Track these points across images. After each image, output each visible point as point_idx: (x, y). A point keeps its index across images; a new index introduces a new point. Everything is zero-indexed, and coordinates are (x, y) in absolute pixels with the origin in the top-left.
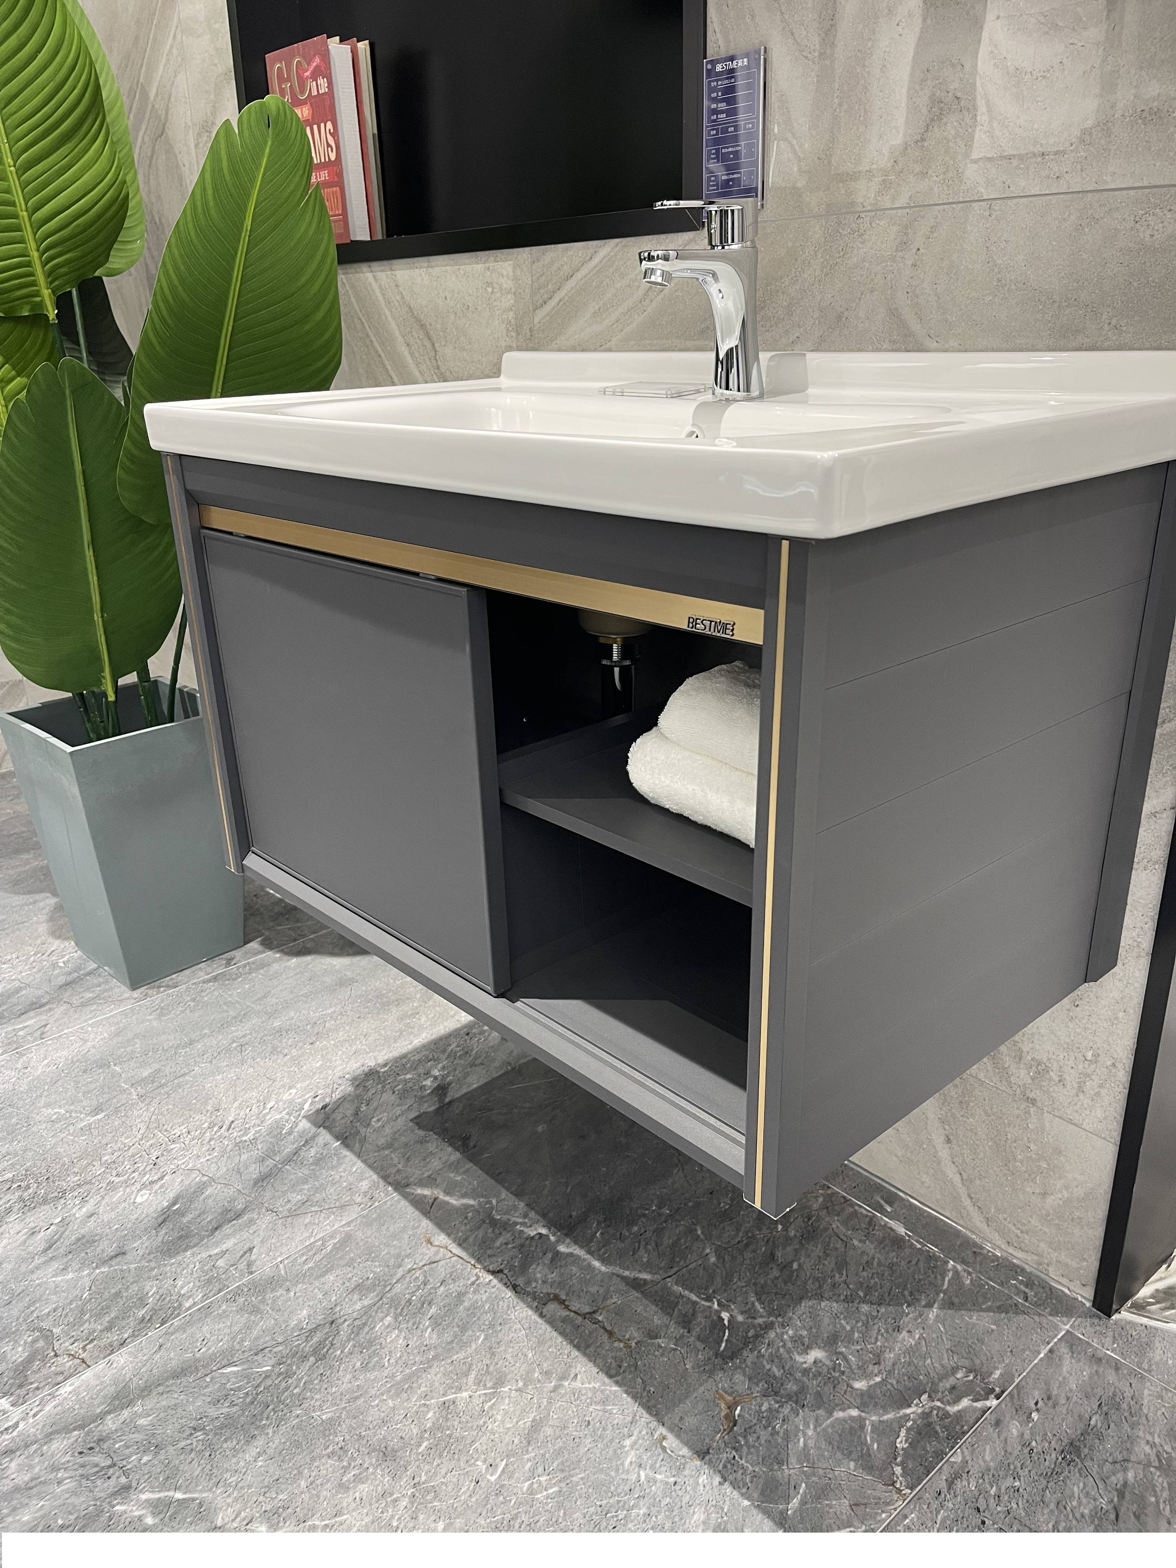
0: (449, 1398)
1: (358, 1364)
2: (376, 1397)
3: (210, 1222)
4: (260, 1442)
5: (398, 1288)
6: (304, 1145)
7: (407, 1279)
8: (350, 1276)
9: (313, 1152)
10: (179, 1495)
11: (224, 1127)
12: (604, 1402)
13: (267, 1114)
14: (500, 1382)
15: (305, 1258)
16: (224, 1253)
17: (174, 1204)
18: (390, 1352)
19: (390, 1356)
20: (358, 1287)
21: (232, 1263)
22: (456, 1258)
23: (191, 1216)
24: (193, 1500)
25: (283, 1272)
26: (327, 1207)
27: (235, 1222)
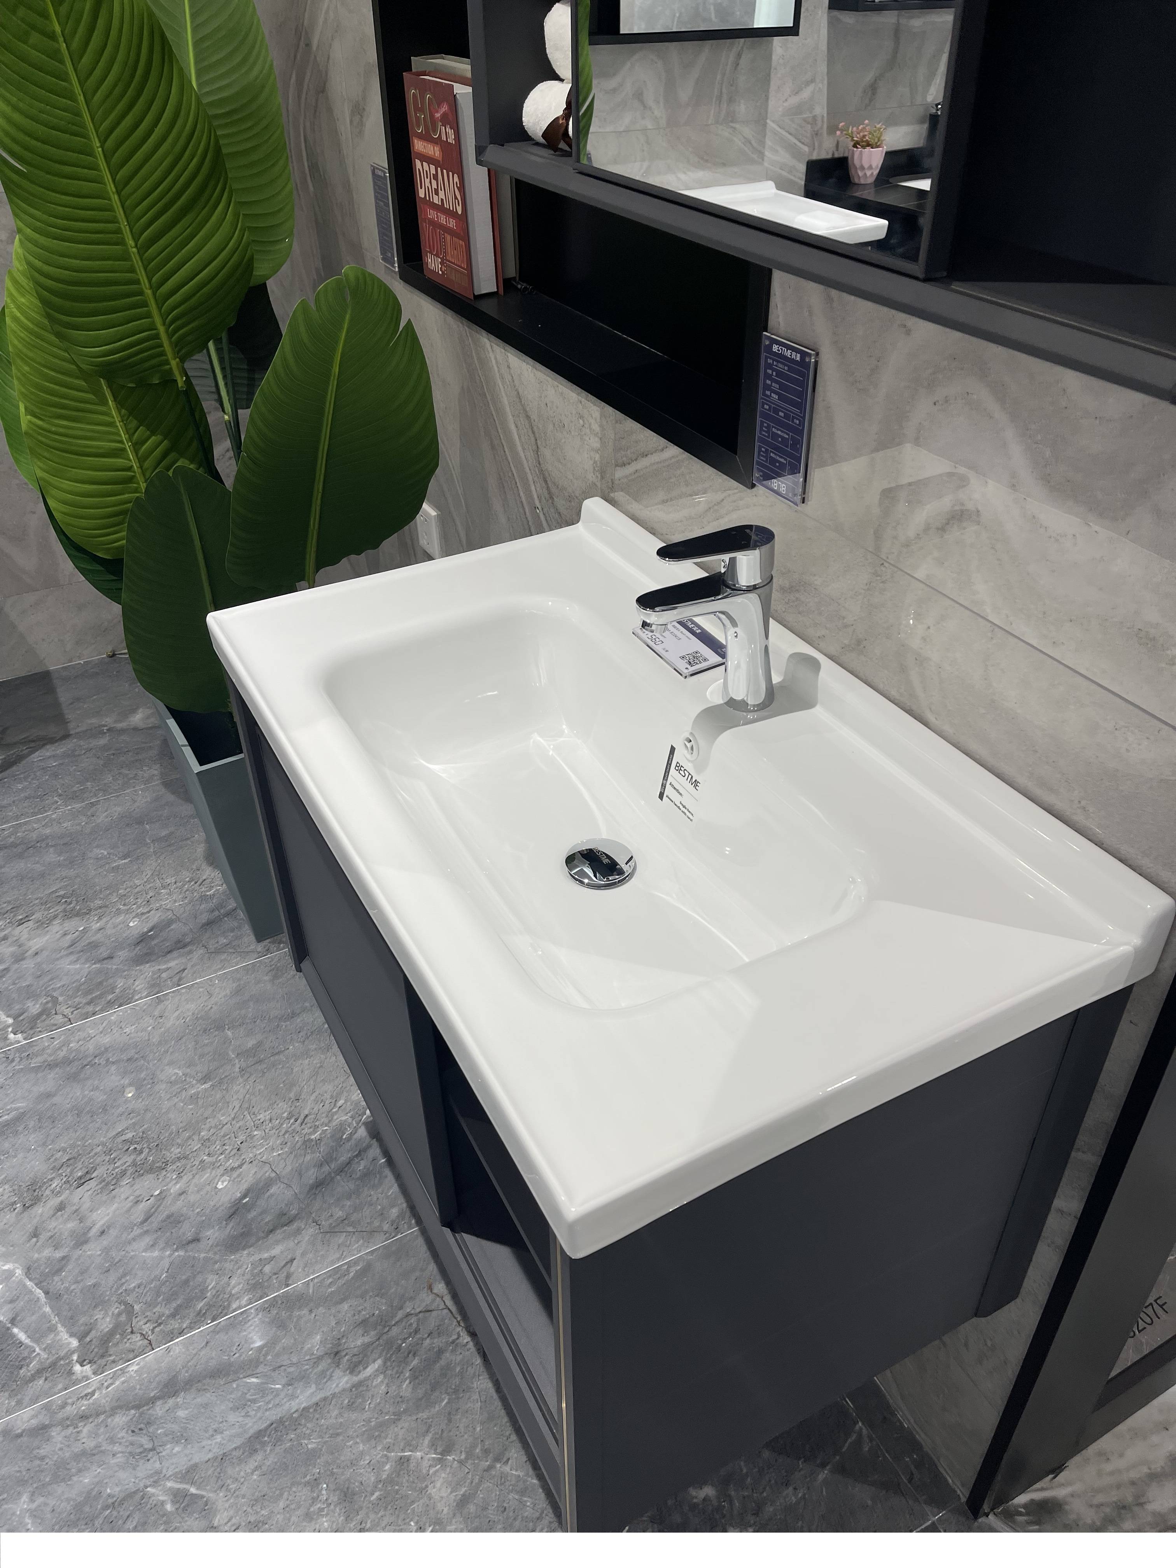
0: (406, 1454)
1: (346, 1401)
2: (352, 1438)
3: (267, 1223)
4: (259, 1457)
5: (395, 1331)
6: (357, 1156)
7: (404, 1324)
8: (360, 1308)
9: (363, 1164)
10: (193, 1490)
11: (298, 1121)
12: (523, 1492)
13: (336, 1112)
14: (447, 1451)
15: (330, 1280)
16: (272, 1258)
17: (245, 1196)
18: (373, 1396)
19: (372, 1399)
20: (364, 1323)
21: (275, 1271)
22: (446, 1311)
23: (255, 1213)
24: (203, 1497)
25: (311, 1291)
26: (359, 1230)
27: (285, 1228)
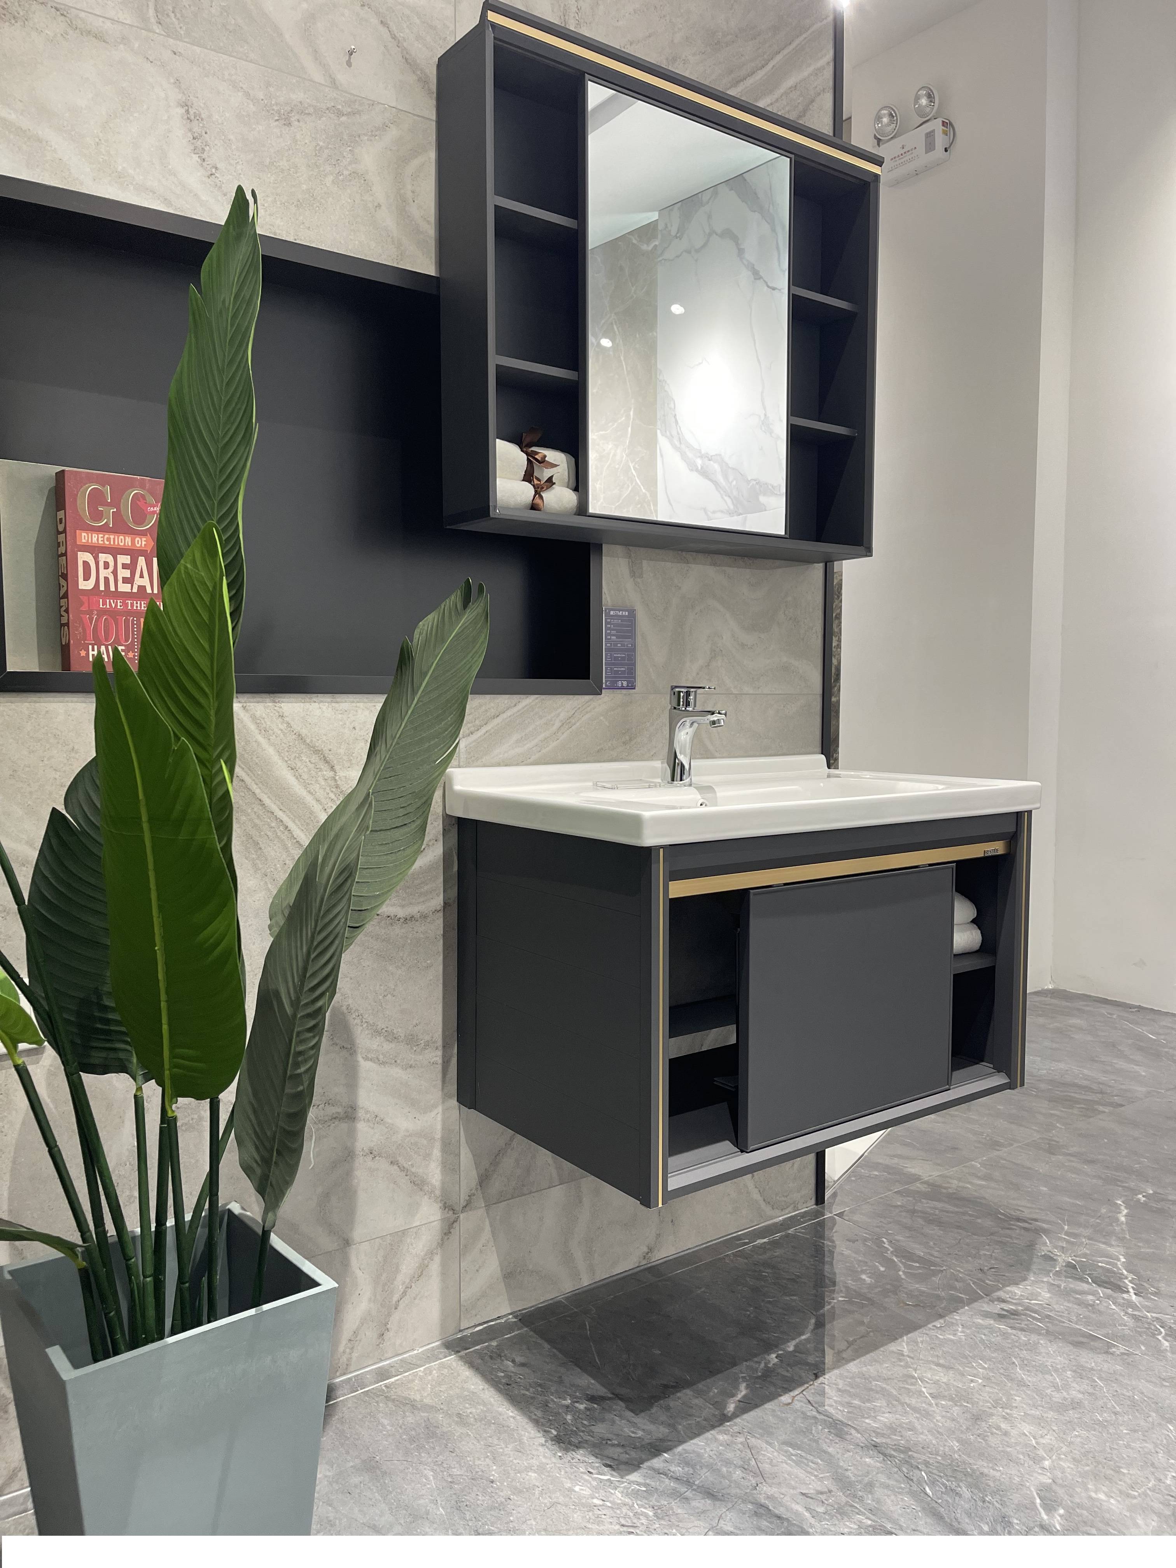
0: (928, 1396)
4: (986, 1471)
6: (665, 1475)
9: (673, 1468)
13: (612, 1503)
14: (910, 1377)
21: (820, 1503)
22: (804, 1393)
24: (1038, 1494)
26: (750, 1457)
